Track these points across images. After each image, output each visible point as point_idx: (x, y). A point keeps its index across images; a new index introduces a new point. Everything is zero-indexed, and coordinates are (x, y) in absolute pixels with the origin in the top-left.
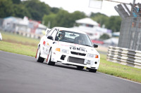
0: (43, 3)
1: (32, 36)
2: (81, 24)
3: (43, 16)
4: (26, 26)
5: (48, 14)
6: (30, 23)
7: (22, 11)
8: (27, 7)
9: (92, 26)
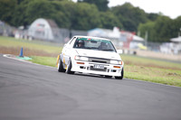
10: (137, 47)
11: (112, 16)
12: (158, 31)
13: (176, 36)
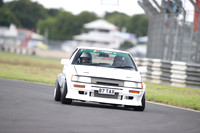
0: (36, 3)
1: (24, 51)
2: (92, 30)
3: (36, 21)
4: (14, 38)
5: (43, 18)
6: (20, 34)
7: (6, 16)
8: (14, 10)
9: (107, 31)
10: (36, 47)
11: (8, 12)
12: (60, 28)
13: (79, 33)
